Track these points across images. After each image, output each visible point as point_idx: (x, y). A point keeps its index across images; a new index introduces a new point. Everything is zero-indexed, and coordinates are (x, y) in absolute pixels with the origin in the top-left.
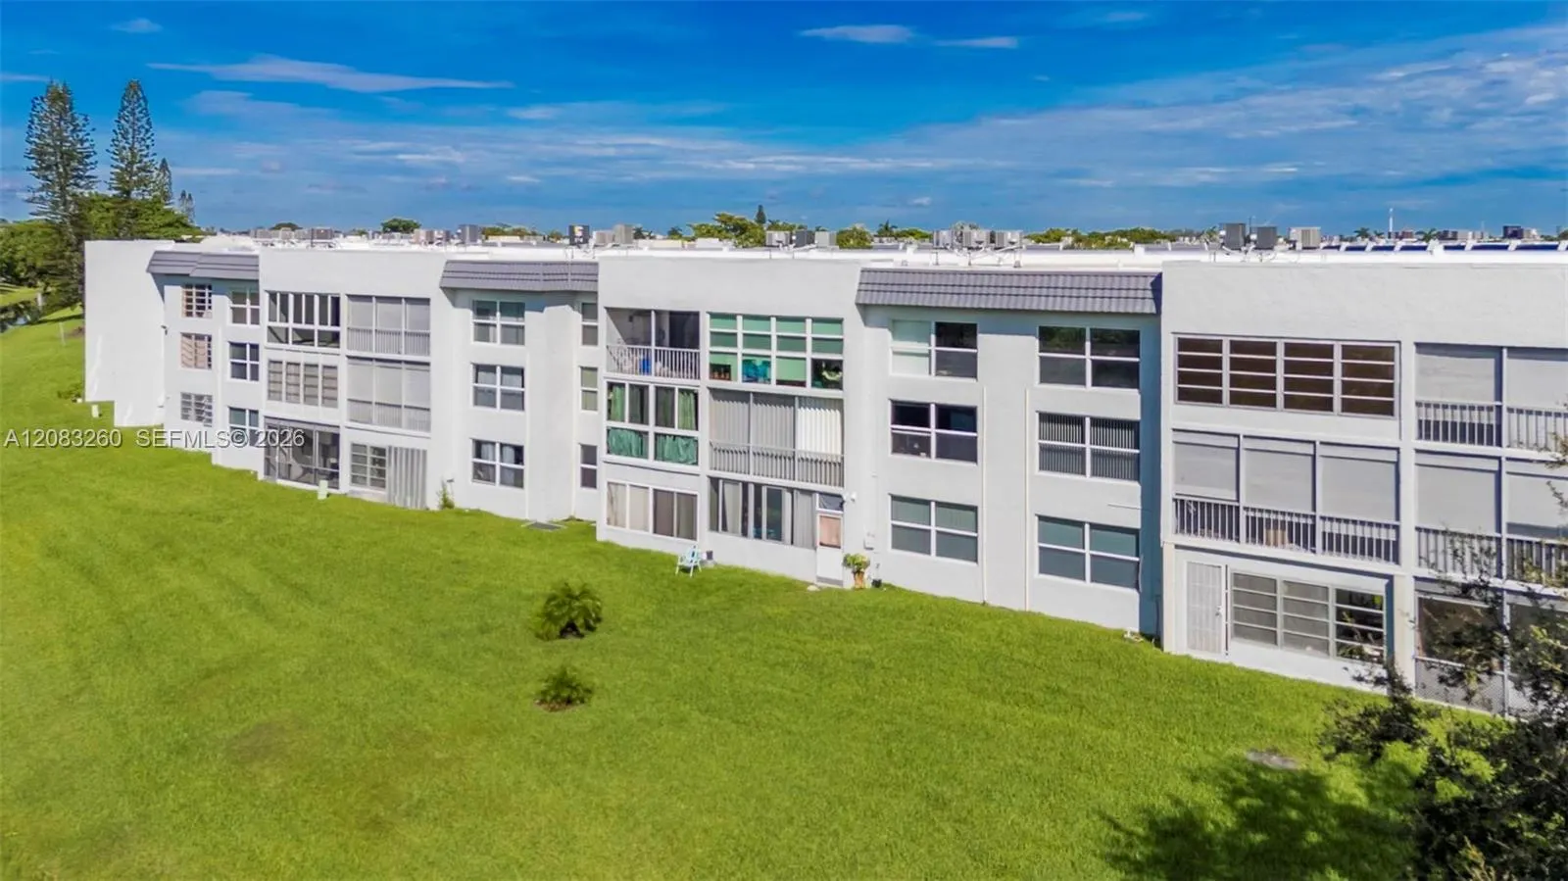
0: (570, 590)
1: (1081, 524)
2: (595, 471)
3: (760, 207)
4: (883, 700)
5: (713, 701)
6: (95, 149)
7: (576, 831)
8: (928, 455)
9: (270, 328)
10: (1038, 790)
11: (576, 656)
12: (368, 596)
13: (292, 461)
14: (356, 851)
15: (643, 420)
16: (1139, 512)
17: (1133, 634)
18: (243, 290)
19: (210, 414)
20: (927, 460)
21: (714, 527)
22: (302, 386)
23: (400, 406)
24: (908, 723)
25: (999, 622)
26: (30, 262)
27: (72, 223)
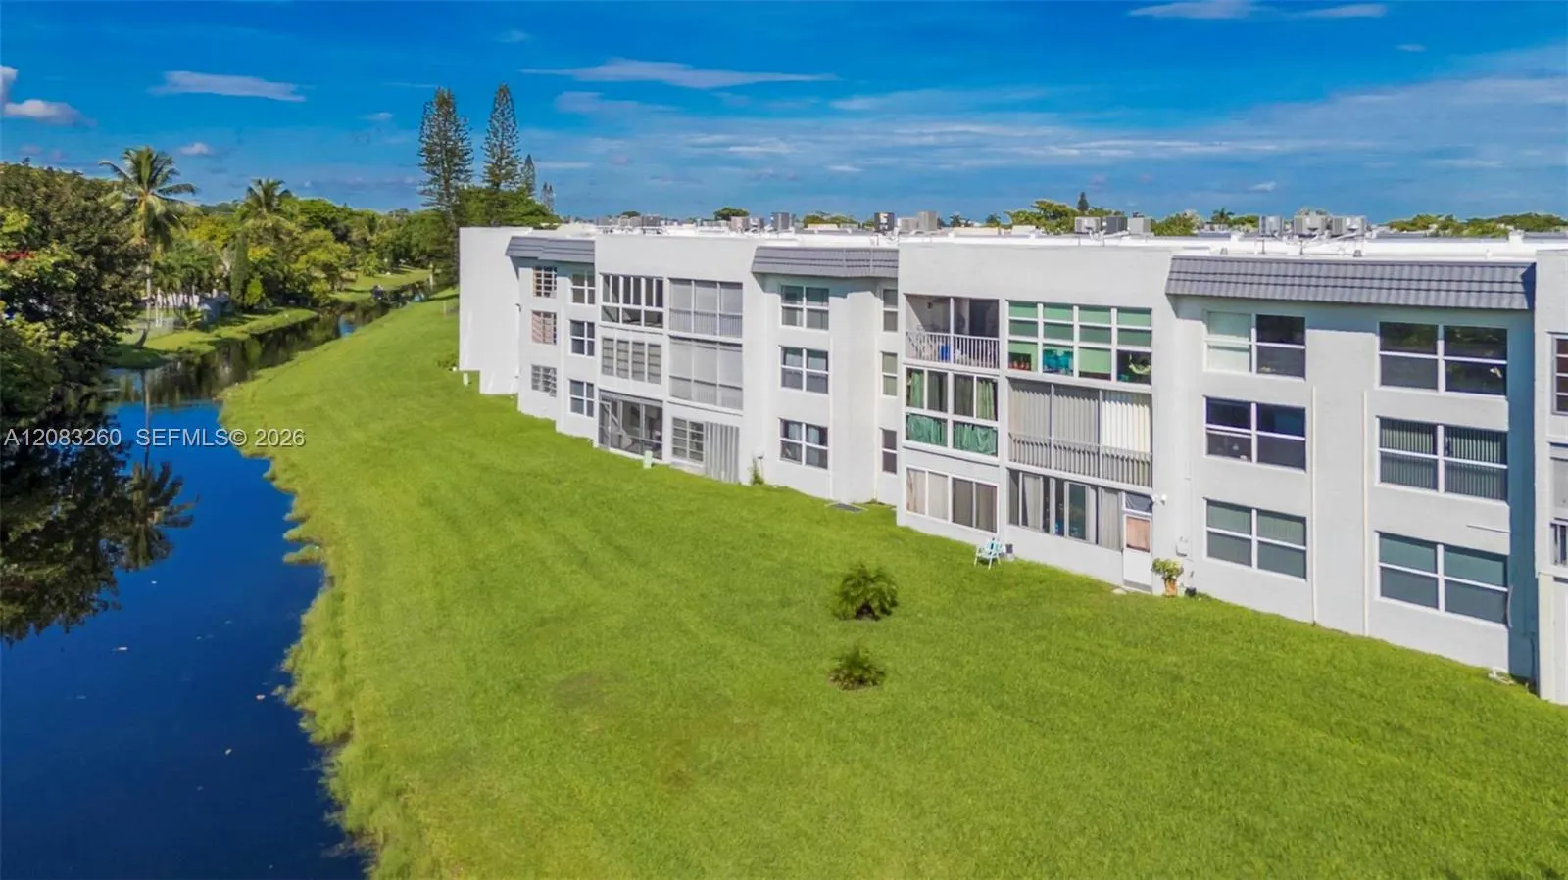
0: (865, 571)
1: (1433, 545)
2: (895, 455)
3: (1083, 195)
4: (1190, 717)
5: (1006, 697)
6: (473, 146)
7: (862, 811)
8: (1249, 458)
9: (604, 308)
10: (1370, 836)
11: (873, 639)
12: (681, 562)
13: (622, 432)
14: (660, 803)
15: (942, 408)
16: (1508, 536)
17: (1500, 674)
18: (582, 272)
19: (554, 385)
20: (1249, 464)
21: (1013, 520)
22: (630, 362)
23: (715, 385)
24: (1218, 743)
25: (1330, 646)
26: (421, 247)
27: (455, 212)
